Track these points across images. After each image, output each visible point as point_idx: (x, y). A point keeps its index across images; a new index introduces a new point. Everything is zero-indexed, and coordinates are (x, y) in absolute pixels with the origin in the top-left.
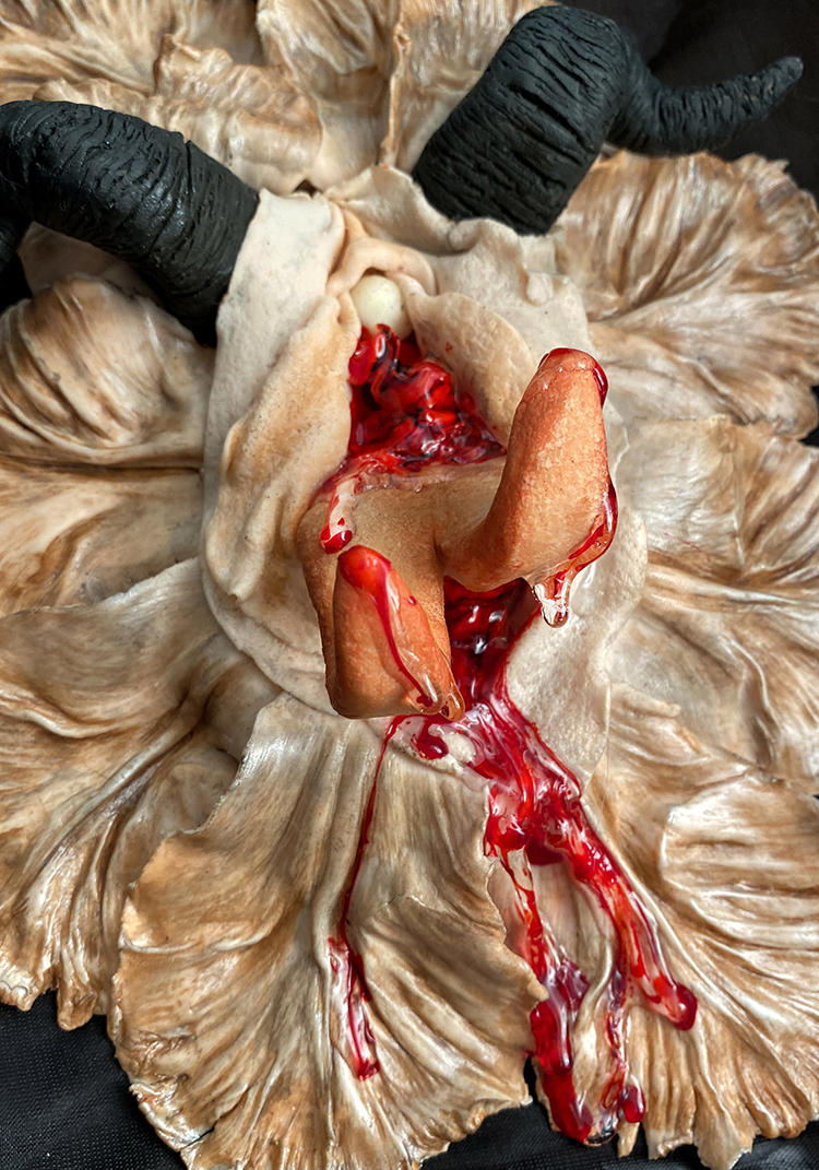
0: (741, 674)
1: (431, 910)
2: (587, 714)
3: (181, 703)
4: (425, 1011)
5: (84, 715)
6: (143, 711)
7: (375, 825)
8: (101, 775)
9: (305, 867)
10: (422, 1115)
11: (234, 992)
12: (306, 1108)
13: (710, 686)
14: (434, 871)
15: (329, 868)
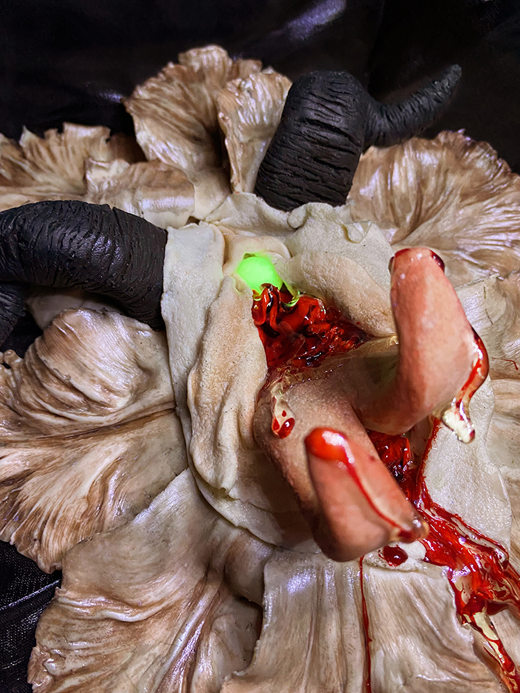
1: (437, 682)
6: (182, 587)
7: (372, 627)
8: (165, 644)
9: (331, 673)
14: (427, 648)
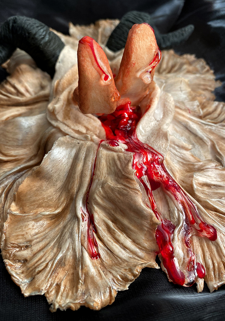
0: (208, 143)
1: (115, 187)
2: (162, 138)
3: (38, 152)
4: (116, 236)
5: (8, 154)
6: (26, 154)
9: (73, 185)
10: (116, 271)
11: (47, 231)
12: (71, 271)
13: (200, 147)
14: (116, 178)
15: (82, 184)
